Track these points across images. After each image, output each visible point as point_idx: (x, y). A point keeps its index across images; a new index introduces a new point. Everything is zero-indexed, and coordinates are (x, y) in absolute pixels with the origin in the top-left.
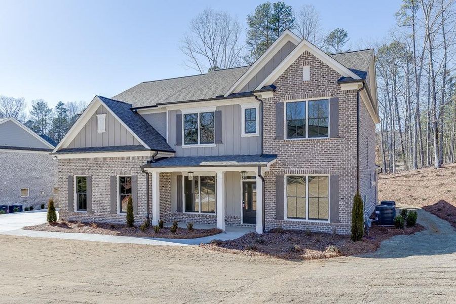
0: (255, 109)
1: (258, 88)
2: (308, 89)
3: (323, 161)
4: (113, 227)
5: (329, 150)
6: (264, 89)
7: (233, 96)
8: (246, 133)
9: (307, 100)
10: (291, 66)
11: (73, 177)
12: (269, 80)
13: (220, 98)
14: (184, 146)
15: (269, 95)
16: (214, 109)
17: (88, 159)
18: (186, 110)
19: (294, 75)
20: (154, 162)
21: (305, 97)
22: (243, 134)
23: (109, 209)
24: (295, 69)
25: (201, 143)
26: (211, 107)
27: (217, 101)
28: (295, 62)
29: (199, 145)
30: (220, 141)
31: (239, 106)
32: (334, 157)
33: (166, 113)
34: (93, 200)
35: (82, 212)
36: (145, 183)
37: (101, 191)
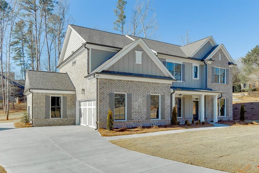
0: (197, 67)
5: (226, 88)
13: (189, 58)
16: (181, 63)
17: (128, 81)
18: (168, 59)
19: (217, 57)
21: (220, 67)
22: (193, 78)
24: (217, 54)
30: (184, 80)
31: (192, 64)
32: (227, 92)
34: (133, 111)
35: (121, 121)
36: (170, 99)
37: (139, 105)
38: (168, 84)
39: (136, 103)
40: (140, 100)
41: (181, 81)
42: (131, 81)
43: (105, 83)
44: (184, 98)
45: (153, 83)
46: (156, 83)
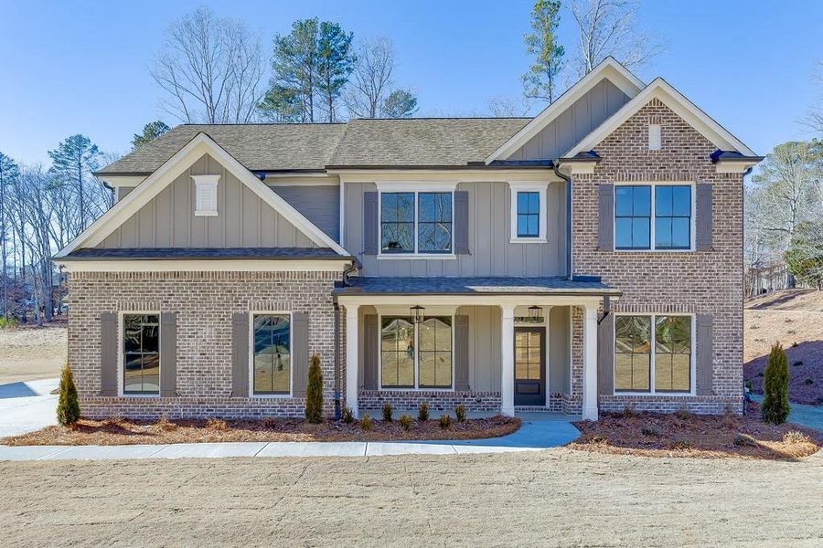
0: (538, 193)
1: (570, 155)
2: (657, 163)
3: (685, 291)
4: (272, 425)
5: (695, 271)
6: (581, 157)
7: (498, 165)
8: (519, 236)
9: (653, 184)
10: (628, 121)
11: (115, 315)
12: (590, 142)
13: (473, 165)
14: (381, 256)
15: (587, 168)
16: (452, 188)
17: (165, 275)
18: (387, 183)
19: (633, 138)
20: (349, 284)
21: (653, 178)
22: (514, 238)
23: (226, 387)
24: (635, 128)
25: (419, 252)
26: (446, 183)
27: (471, 171)
28: (636, 115)
29: (416, 256)
30: (463, 249)
31: (506, 185)
32: (705, 284)
33: (339, 187)
34: (180, 368)
35: (148, 396)
36: (331, 329)
37: (204, 347)
38: (325, 274)
39: (192, 342)
40: (208, 332)
41: (452, 256)
42: (176, 274)
43: (89, 284)
44: (467, 317)
45: (258, 275)
46: (269, 275)
